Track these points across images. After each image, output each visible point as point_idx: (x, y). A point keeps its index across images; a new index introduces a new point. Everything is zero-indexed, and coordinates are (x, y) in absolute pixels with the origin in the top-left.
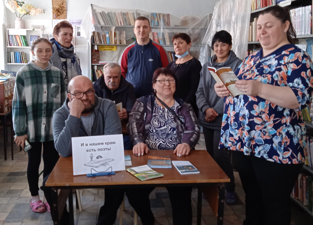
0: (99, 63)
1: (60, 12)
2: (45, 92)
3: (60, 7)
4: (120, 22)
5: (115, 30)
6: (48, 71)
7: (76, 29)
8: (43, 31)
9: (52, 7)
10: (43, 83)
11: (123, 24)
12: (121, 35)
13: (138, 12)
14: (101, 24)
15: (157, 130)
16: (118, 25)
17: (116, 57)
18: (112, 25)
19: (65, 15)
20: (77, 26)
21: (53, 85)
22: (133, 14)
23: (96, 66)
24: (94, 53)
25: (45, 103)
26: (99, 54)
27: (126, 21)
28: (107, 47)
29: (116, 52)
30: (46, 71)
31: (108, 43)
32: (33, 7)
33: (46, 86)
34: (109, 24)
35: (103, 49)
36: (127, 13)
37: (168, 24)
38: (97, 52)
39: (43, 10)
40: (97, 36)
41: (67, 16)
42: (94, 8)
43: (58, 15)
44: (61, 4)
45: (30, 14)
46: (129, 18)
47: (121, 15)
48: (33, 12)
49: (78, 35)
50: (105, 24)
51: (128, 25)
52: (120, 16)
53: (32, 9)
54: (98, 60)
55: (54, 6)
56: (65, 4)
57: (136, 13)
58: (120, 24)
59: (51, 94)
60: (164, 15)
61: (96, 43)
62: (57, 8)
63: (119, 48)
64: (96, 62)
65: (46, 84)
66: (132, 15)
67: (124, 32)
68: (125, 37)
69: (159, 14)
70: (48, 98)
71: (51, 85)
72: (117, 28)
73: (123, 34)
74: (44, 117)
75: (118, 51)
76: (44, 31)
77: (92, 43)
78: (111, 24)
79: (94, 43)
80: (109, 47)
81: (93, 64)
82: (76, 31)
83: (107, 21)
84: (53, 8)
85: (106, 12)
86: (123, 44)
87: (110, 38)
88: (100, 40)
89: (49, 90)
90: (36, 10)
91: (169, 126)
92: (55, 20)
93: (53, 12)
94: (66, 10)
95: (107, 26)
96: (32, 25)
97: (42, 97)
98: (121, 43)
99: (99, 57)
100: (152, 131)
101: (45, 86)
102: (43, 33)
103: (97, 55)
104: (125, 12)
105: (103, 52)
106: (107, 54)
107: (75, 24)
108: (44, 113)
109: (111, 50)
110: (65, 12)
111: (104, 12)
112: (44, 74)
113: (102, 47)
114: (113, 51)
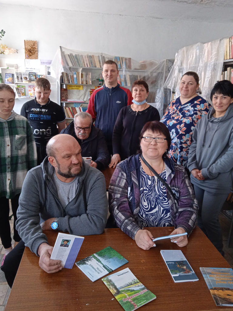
0: (67, 101)
1: (32, 53)
2: (8, 145)
3: (32, 48)
4: (87, 64)
5: (82, 71)
6: (11, 121)
7: (46, 68)
8: (16, 70)
9: (24, 47)
10: (5, 136)
11: (89, 66)
12: (87, 76)
13: (103, 55)
14: (70, 66)
15: (148, 214)
16: (85, 67)
17: (82, 95)
18: (80, 66)
19: (37, 55)
20: (47, 66)
21: (17, 137)
22: (99, 57)
23: (64, 103)
24: (63, 91)
25: (9, 157)
26: (67, 93)
27: (92, 63)
28: (75, 87)
29: (83, 91)
30: (9, 121)
31: (75, 83)
32: (7, 47)
33: (9, 138)
34: (76, 65)
35: (71, 88)
36: (93, 56)
37: (129, 67)
38: (65, 91)
39: (16, 50)
40: (66, 77)
41: (39, 56)
42: (63, 50)
43: (30, 56)
44: (33, 45)
45: (4, 54)
46: (95, 61)
47: (88, 57)
48: (7, 52)
49: (48, 74)
50: (73, 66)
51: (93, 67)
52: (87, 59)
53: (6, 49)
54: (67, 98)
55: (27, 47)
56: (36, 45)
57: (101, 56)
58: (86, 66)
59: (16, 147)
60: (126, 59)
61: (65, 83)
62: (29, 49)
63: (85, 88)
64: (64, 99)
65: (9, 136)
66: (97, 58)
67: (90, 73)
68: (91, 78)
69: (122, 58)
70: (12, 151)
71: (15, 137)
72: (84, 70)
73: (89, 74)
74: (9, 172)
75: (84, 90)
76: (18, 69)
77: (61, 83)
78: (78, 66)
79: (63, 82)
80: (77, 87)
81: (62, 102)
82: (46, 70)
83: (74, 62)
84: (26, 49)
85: (74, 55)
86: (89, 84)
87: (77, 78)
88: (68, 80)
89: (13, 142)
90: (10, 50)
91: (161, 207)
92: (27, 59)
93: (26, 53)
94: (37, 51)
95: (74, 67)
96: (6, 64)
97: (4, 150)
98: (87, 84)
99: (67, 95)
100: (142, 216)
101: (7, 139)
102: (17, 71)
103: (66, 94)
104: (91, 55)
105: (71, 90)
106: (74, 92)
107: (46, 64)
108: (9, 168)
109: (78, 89)
110: (37, 52)
111: (72, 54)
112: (6, 125)
113: (70, 86)
114: (80, 90)
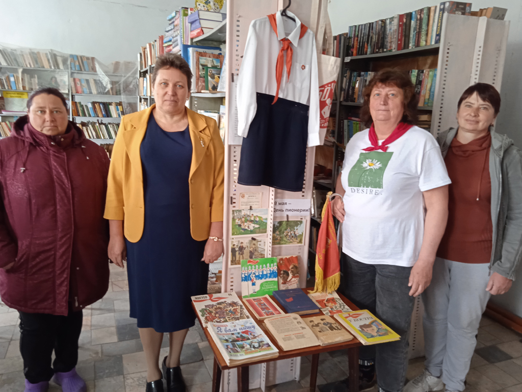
4: (29, 63)
5: (23, 73)
11: (32, 66)
12: (32, 80)
14: (3, 65)
22: (47, 54)
27: (36, 61)
28: (15, 94)
31: (14, 88)
35: (9, 95)
37: (92, 69)
38: (0, 99)
46: (41, 60)
47: (30, 54)
51: (40, 68)
52: (29, 56)
57: (50, 53)
58: (29, 66)
60: (88, 58)
66: (44, 55)
68: (37, 82)
69: (81, 57)
73: (35, 77)
78: (17, 65)
80: (18, 94)
83: (10, 60)
87: (16, 82)
88: (3, 85)
95: (10, 67)
99: (4, 106)
103: (1, 103)
104: (36, 51)
106: (15, 102)
109: (20, 97)
111: (6, 50)
113: (7, 93)
114: (23, 99)
